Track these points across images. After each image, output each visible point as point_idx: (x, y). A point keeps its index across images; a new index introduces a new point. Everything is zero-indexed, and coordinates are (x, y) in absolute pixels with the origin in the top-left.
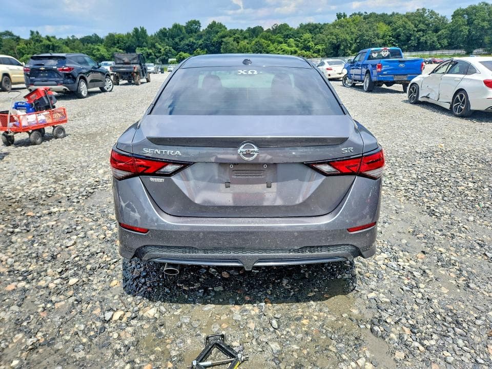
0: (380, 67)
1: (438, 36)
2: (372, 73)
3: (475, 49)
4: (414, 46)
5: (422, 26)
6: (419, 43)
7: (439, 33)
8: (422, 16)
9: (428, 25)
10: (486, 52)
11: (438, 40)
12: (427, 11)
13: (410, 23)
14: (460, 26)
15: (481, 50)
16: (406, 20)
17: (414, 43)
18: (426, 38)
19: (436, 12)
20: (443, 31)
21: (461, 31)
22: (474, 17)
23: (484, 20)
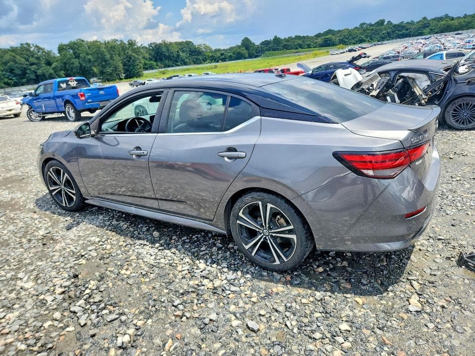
0: (82, 96)
1: (53, 69)
2: (75, 103)
3: (91, 78)
4: (34, 79)
5: (32, 60)
6: (37, 76)
7: (53, 66)
8: (28, 50)
9: (38, 58)
10: (100, 80)
11: (55, 72)
12: (31, 46)
13: (18, 57)
14: (69, 59)
15: (95, 79)
16: (13, 54)
17: (33, 76)
18: (42, 70)
19: (41, 46)
20: (55, 63)
21: (73, 63)
22: (79, 52)
23: (88, 54)
